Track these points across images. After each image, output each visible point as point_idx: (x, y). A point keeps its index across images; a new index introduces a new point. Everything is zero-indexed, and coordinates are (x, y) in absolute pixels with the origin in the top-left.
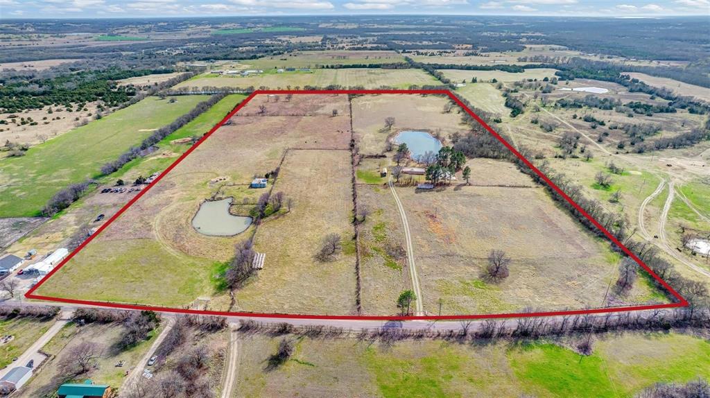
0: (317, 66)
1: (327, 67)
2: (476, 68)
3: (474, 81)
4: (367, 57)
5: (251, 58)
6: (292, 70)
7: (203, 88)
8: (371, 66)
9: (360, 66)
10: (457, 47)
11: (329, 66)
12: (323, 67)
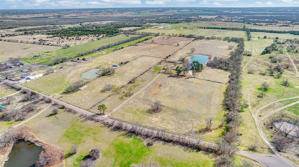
0: (198, 27)
1: (202, 28)
2: (275, 32)
3: (265, 37)
4: (226, 25)
6: (186, 28)
8: (222, 29)
9: (217, 28)
10: (280, 22)
11: (203, 27)
12: (200, 28)
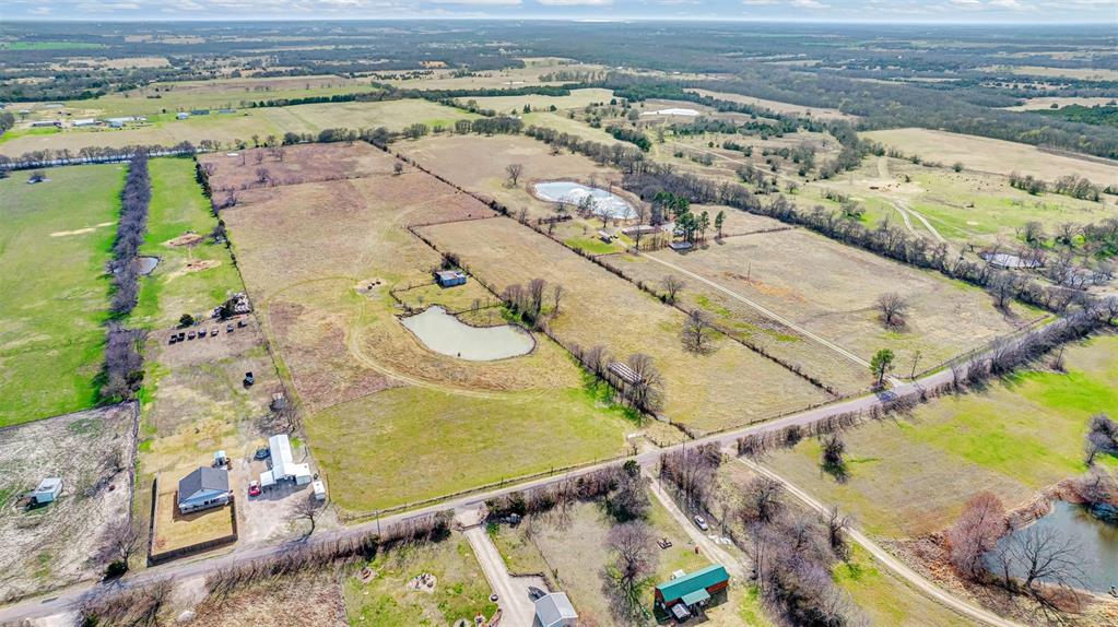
0: (243, 105)
1: (262, 105)
3: (527, 109)
5: (80, 98)
6: (204, 112)
7: (82, 151)
8: (336, 99)
9: (318, 101)
